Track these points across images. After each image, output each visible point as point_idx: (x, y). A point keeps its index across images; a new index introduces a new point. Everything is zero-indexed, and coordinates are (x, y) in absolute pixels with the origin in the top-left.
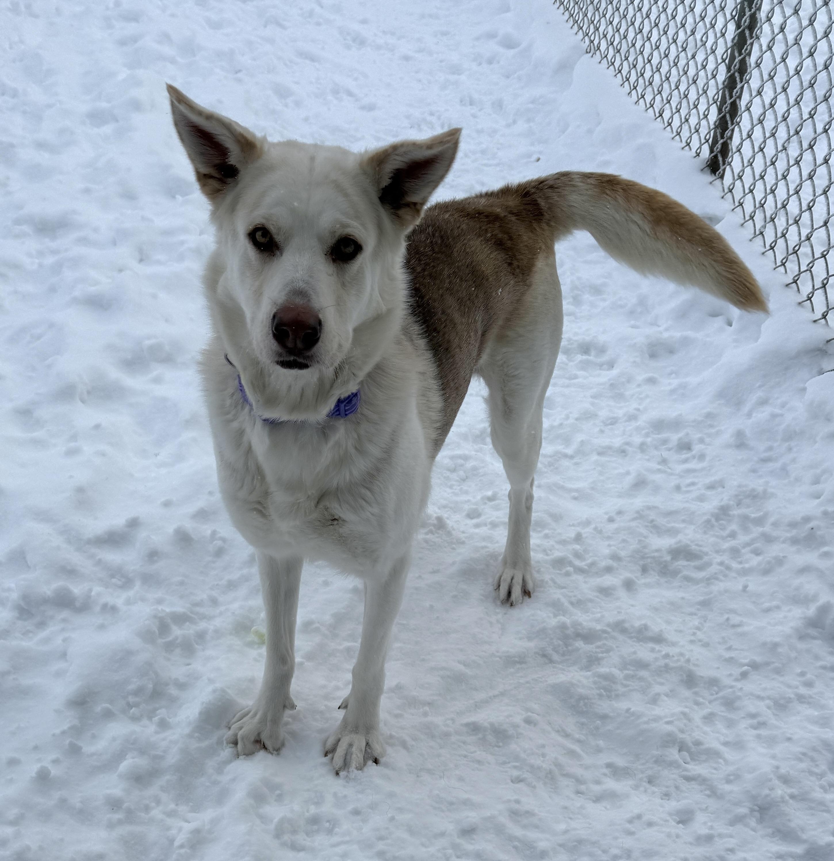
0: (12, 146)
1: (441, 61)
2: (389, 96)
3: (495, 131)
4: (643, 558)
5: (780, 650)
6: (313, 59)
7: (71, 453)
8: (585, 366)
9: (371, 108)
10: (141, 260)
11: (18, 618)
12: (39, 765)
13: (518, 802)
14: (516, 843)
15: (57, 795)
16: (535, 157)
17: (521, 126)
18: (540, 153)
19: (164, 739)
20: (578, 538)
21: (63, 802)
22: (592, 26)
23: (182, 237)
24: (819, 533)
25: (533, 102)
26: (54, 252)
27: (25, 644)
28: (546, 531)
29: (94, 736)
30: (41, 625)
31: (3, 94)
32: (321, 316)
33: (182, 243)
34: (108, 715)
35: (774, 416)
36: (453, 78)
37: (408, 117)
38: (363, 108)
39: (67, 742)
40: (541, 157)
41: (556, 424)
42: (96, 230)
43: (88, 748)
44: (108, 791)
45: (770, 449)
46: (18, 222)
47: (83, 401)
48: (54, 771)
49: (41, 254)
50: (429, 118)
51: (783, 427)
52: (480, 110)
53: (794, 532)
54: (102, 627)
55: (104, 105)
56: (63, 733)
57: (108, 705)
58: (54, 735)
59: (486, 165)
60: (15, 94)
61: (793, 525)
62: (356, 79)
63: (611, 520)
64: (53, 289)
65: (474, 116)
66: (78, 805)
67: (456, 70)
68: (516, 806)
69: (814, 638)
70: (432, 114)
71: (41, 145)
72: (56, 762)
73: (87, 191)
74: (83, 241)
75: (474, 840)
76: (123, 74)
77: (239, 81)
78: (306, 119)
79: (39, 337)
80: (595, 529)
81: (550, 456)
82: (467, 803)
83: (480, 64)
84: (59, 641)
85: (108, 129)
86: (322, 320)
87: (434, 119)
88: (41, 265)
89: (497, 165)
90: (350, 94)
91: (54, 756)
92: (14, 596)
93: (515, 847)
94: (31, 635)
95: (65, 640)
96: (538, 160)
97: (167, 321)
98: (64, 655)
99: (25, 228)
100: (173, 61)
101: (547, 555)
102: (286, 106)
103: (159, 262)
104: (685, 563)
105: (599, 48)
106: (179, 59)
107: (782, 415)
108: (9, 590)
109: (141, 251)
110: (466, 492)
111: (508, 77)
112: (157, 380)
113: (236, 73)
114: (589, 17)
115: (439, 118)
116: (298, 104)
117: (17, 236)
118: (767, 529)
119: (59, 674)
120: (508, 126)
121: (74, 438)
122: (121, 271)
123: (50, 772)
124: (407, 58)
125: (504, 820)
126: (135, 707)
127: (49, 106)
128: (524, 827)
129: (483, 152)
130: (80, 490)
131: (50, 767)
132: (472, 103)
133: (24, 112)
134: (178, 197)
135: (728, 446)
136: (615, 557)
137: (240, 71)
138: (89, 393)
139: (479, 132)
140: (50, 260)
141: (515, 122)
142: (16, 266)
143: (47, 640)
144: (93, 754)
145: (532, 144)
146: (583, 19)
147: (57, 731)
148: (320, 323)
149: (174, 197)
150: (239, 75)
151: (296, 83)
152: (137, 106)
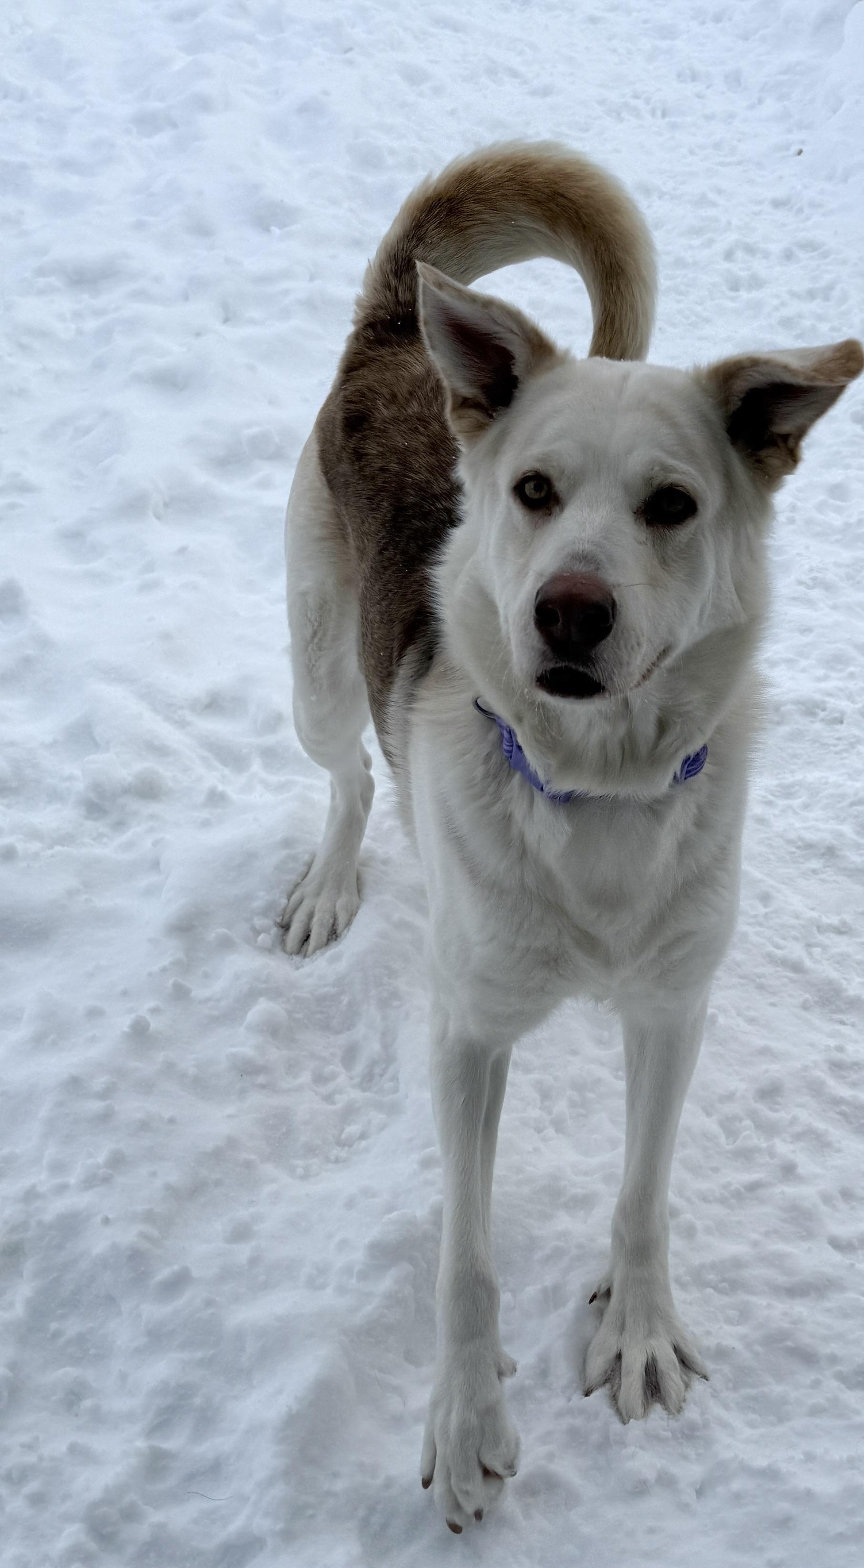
0: (23, 167)
1: (645, 22)
2: (572, 74)
3: (732, 116)
6: (456, 27)
7: (146, 588)
9: (546, 91)
10: (226, 320)
11: (87, 818)
12: (133, 1016)
13: (840, 1049)
14: (844, 1108)
15: (161, 1056)
16: (795, 148)
17: (770, 106)
18: (803, 142)
19: (310, 975)
21: (169, 1068)
23: (285, 285)
25: (785, 72)
26: (98, 313)
27: (99, 851)
28: (851, 669)
29: (206, 976)
30: (120, 825)
31: (5, 97)
32: (615, 595)
33: (286, 292)
34: (226, 944)
36: (664, 44)
37: (602, 102)
38: (533, 93)
39: (170, 982)
40: (804, 150)
41: (853, 520)
42: (157, 279)
43: (199, 992)
44: (234, 1050)
46: (41, 272)
47: (158, 517)
48: (155, 1024)
49: (77, 315)
50: (634, 102)
52: (708, 87)
54: (206, 824)
55: (155, 105)
56: (164, 970)
57: (225, 930)
58: (150, 974)
59: (722, 164)
60: (22, 97)
62: (521, 53)
64: (99, 365)
65: (699, 96)
66: (192, 1071)
67: (667, 32)
68: (837, 1056)
70: (636, 97)
71: (67, 165)
72: (155, 1011)
73: (140, 226)
74: (140, 295)
75: (779, 1104)
76: (182, 61)
77: (350, 63)
78: (453, 113)
79: (87, 431)
81: (848, 566)
82: (765, 1052)
83: (703, 23)
84: (148, 843)
85: (163, 138)
86: (618, 603)
87: (639, 103)
88: (79, 332)
89: (739, 163)
90: (514, 74)
91: (152, 1004)
92: (80, 786)
93: (842, 1114)
94: (105, 840)
95: (155, 843)
96: (800, 152)
97: (270, 403)
98: (155, 865)
99: (53, 280)
100: (251, 40)
101: (853, 702)
102: (421, 94)
103: (252, 322)
106: (260, 37)
108: (70, 778)
109: (225, 307)
111: (745, 38)
113: (345, 52)
115: (647, 101)
116: (438, 91)
117: (41, 292)
119: (150, 892)
120: (752, 107)
121: (149, 568)
122: (198, 335)
123: (150, 1026)
124: (593, 20)
125: (822, 1074)
126: (264, 932)
127: (75, 110)
128: (854, 1085)
129: (717, 146)
130: (165, 636)
131: (148, 1018)
132: (694, 78)
133: (40, 120)
134: (275, 230)
137: (351, 49)
138: (166, 505)
139: (710, 118)
140: (91, 325)
141: (760, 101)
142: (43, 334)
143: (129, 846)
144: (208, 1000)
145: (790, 131)
147: (155, 969)
148: (614, 604)
149: (267, 230)
150: (349, 55)
151: (433, 62)
152: (204, 104)
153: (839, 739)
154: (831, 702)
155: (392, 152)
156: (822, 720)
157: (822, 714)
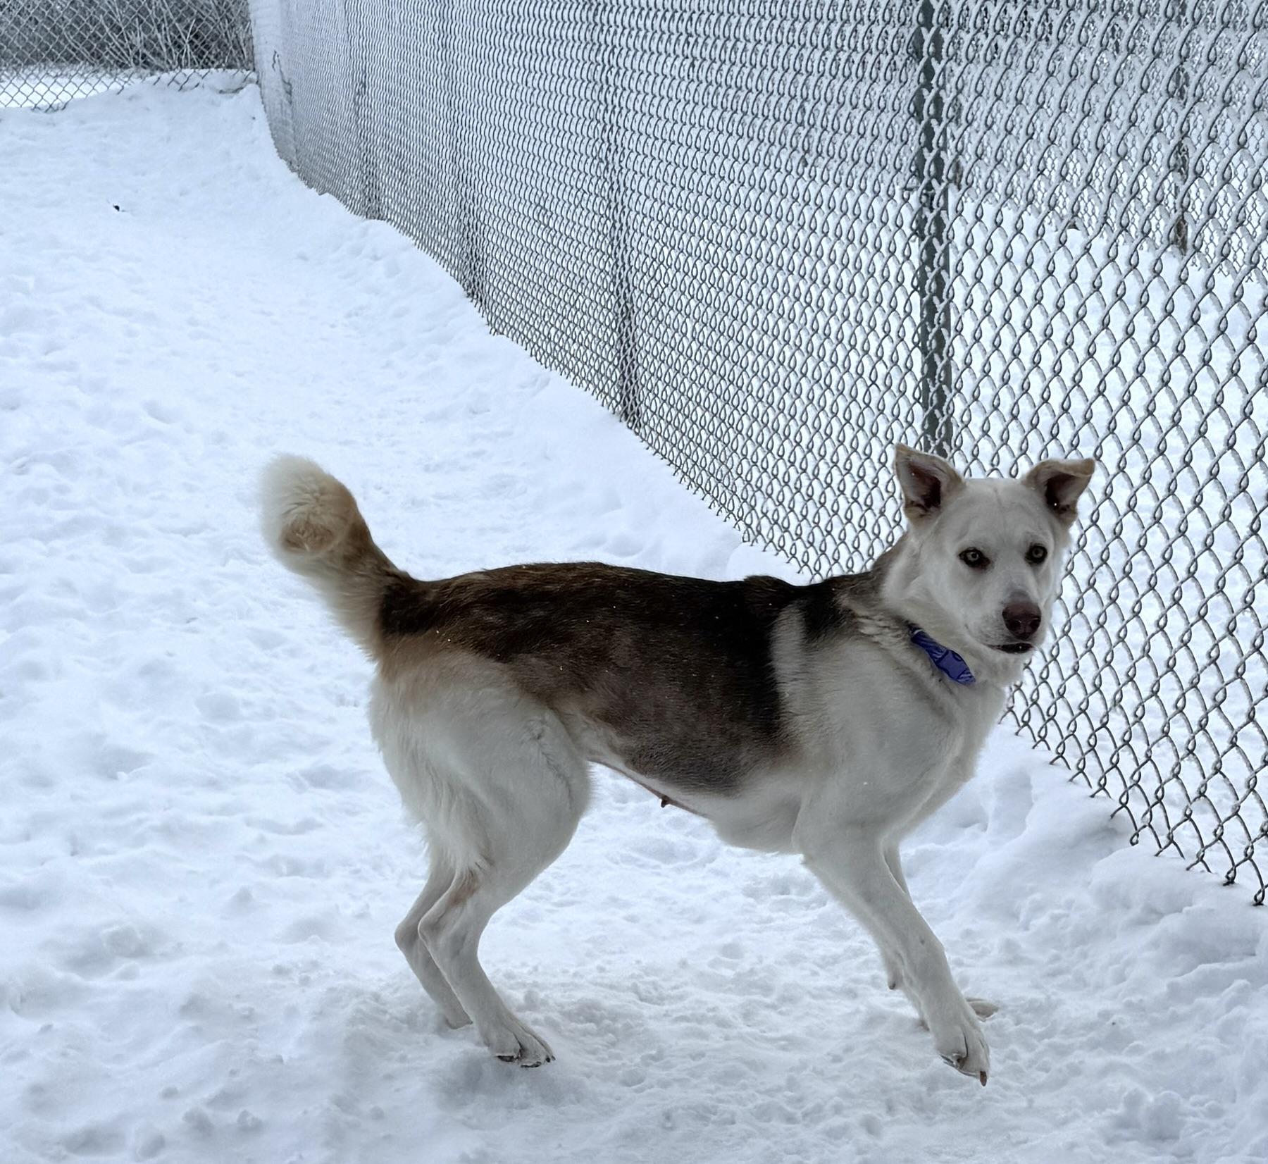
4: (884, 1092)
5: (1076, 1150)
7: (14, 1058)
8: (785, 906)
10: (73, 854)
20: (792, 1084)
22: (745, 506)
24: (1122, 1027)
35: (1056, 918)
45: (1056, 958)
47: (17, 1011)
51: (1070, 929)
53: (1092, 1034)
61: (1090, 1027)
63: (837, 1059)
69: (1128, 1140)
78: (311, 670)
80: (814, 1070)
100: (80, 616)
102: (276, 656)
103: (104, 852)
104: (947, 1091)
105: (759, 533)
106: (90, 613)
107: (1067, 916)
109: (73, 842)
110: (618, 1057)
112: (127, 975)
113: (188, 622)
114: (739, 494)
118: (1057, 1040)
130: (37, 1089)
134: (123, 775)
135: (999, 963)
136: (846, 1094)
137: (194, 619)
138: (23, 1000)
146: (731, 498)
150: (193, 624)
151: (287, 628)
152: (34, 671)
153: (731, 1136)
154: (722, 1106)
155: (247, 704)
156: (714, 1122)
157: (713, 1118)
